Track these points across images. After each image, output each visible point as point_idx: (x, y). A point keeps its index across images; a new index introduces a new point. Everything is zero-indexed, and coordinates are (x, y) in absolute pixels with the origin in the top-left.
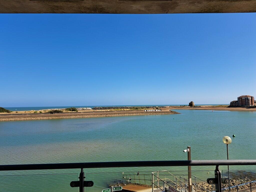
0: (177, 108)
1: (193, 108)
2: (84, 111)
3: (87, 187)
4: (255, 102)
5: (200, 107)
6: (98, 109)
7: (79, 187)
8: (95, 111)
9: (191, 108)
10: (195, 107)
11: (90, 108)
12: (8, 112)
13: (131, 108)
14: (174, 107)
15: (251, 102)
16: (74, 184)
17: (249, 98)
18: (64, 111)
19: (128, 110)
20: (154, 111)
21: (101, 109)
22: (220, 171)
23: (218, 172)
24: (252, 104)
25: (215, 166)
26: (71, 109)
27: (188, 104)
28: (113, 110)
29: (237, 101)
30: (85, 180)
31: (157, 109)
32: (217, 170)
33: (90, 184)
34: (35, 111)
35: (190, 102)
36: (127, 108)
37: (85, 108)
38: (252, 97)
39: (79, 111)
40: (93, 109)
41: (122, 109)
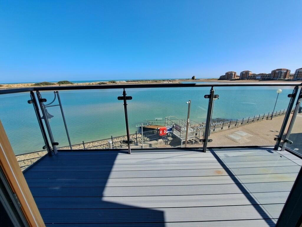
0: (184, 81)
1: (194, 81)
2: (121, 83)
3: (128, 100)
4: (236, 77)
5: (199, 80)
6: (130, 81)
7: (123, 100)
8: (128, 83)
9: (193, 81)
10: (195, 80)
11: (125, 81)
12: (72, 84)
13: (152, 81)
14: (182, 80)
15: (234, 76)
16: (120, 98)
17: (233, 73)
18: (108, 83)
19: (150, 82)
20: (168, 82)
21: (132, 81)
22: (214, 90)
23: (212, 90)
24: (234, 78)
25: (211, 87)
26: (112, 82)
27: (192, 78)
28: (140, 82)
29: (225, 76)
30: (127, 96)
31: (170, 81)
32: (212, 89)
33: (130, 98)
34: (89, 83)
35: (193, 76)
36: (150, 81)
37: (121, 81)
38: (235, 73)
39: (117, 83)
40: (126, 82)
41: (146, 82)
